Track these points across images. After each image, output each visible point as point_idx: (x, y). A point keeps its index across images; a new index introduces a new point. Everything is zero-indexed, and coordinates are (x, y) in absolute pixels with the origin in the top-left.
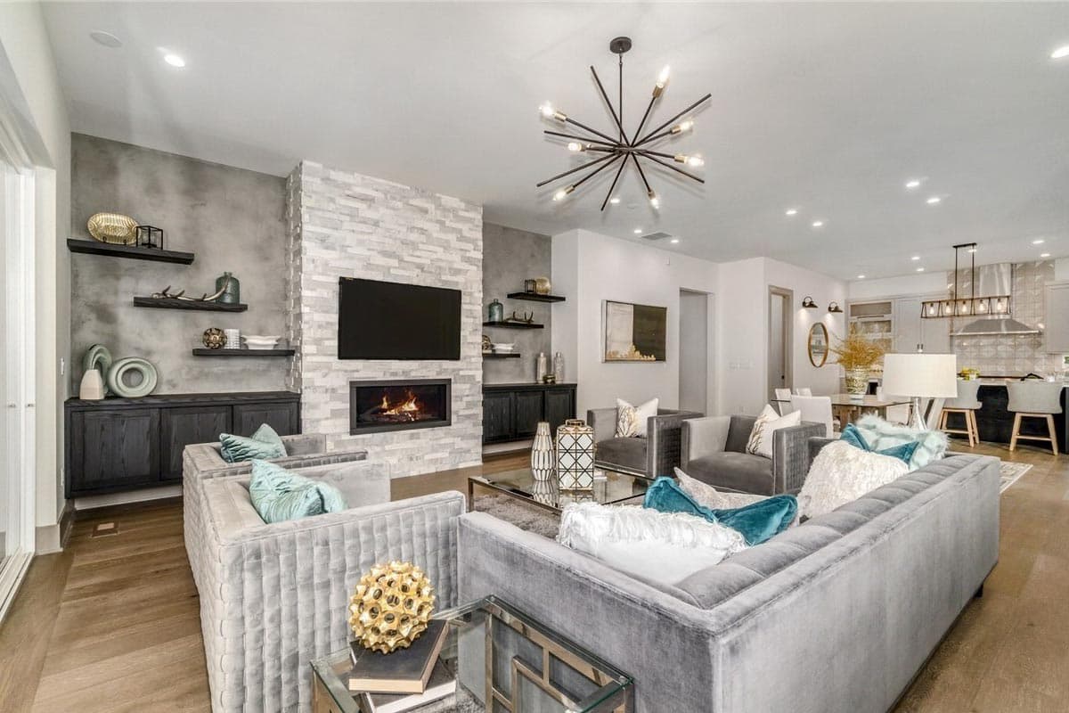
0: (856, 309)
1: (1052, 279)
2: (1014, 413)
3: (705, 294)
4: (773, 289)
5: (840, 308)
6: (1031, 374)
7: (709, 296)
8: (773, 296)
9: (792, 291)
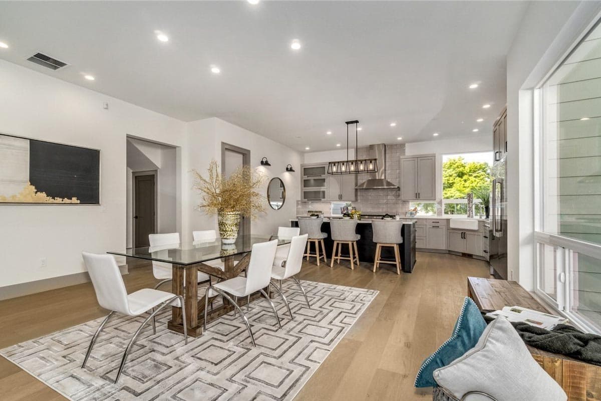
0: (306, 171)
1: (404, 154)
2: (376, 243)
3: (173, 148)
4: (227, 147)
5: (293, 169)
6: (387, 215)
7: (177, 149)
8: (228, 153)
9: (249, 151)
